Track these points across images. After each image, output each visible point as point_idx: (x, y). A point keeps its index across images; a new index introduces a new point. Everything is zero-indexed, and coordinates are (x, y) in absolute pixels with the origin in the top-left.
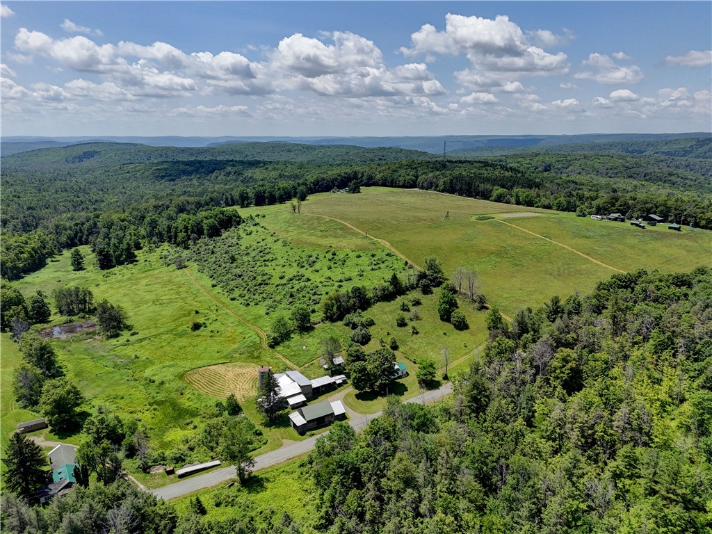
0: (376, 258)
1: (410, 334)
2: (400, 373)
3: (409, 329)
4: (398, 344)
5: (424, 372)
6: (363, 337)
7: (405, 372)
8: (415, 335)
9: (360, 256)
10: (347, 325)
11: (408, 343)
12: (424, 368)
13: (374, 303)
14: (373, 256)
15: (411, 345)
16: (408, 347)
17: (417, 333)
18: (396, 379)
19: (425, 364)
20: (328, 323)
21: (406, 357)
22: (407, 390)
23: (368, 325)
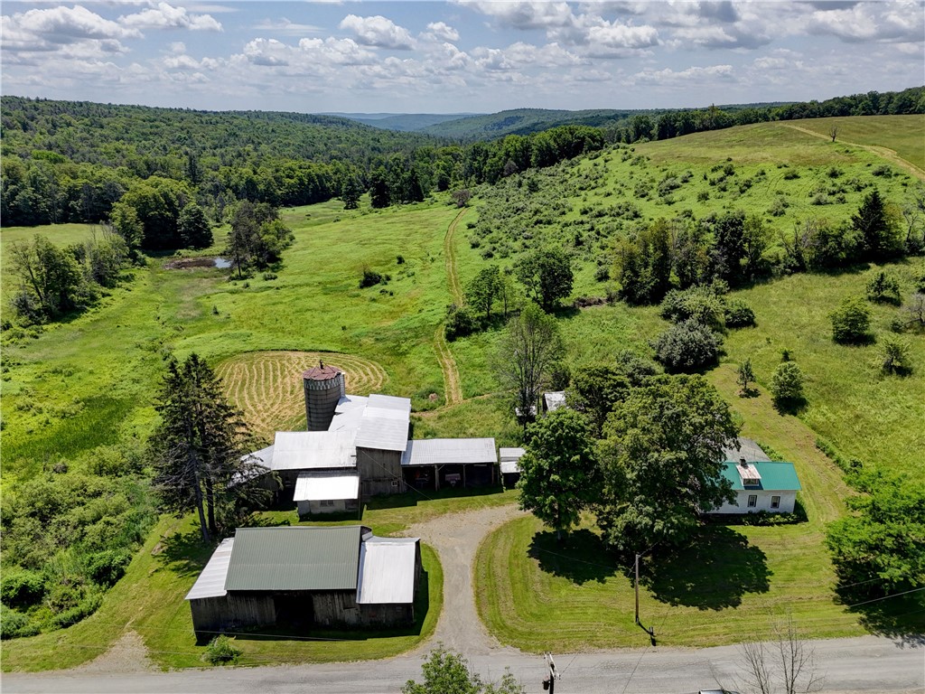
0: (838, 181)
1: (873, 372)
2: (764, 503)
3: (875, 356)
4: (807, 392)
5: (872, 532)
6: (687, 352)
7: (787, 503)
8: (892, 380)
9: (796, 177)
10: (666, 316)
11: (852, 401)
12: (877, 514)
13: (784, 273)
14: (834, 175)
15: (861, 406)
16: (849, 414)
17: (904, 372)
18: (737, 519)
19: (886, 493)
20: (620, 306)
21: (820, 447)
22: (764, 588)
23: (730, 325)
